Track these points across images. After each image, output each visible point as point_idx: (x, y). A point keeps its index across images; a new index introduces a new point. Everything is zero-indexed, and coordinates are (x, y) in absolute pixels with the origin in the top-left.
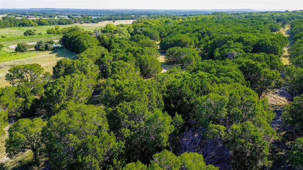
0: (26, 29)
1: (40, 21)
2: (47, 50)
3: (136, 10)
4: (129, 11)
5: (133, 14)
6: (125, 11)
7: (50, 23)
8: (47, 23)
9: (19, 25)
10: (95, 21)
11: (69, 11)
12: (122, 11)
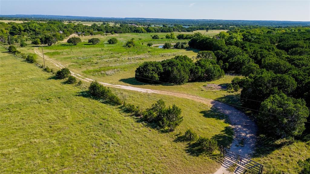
0: (153, 34)
1: (149, 28)
2: (183, 49)
3: (221, 21)
4: (214, 21)
5: (221, 25)
6: (210, 21)
7: (155, 31)
8: (154, 30)
9: (134, 32)
10: (189, 30)
11: (158, 21)
12: (207, 21)
